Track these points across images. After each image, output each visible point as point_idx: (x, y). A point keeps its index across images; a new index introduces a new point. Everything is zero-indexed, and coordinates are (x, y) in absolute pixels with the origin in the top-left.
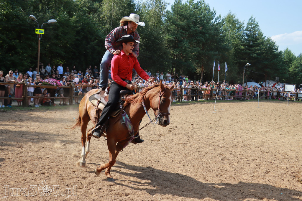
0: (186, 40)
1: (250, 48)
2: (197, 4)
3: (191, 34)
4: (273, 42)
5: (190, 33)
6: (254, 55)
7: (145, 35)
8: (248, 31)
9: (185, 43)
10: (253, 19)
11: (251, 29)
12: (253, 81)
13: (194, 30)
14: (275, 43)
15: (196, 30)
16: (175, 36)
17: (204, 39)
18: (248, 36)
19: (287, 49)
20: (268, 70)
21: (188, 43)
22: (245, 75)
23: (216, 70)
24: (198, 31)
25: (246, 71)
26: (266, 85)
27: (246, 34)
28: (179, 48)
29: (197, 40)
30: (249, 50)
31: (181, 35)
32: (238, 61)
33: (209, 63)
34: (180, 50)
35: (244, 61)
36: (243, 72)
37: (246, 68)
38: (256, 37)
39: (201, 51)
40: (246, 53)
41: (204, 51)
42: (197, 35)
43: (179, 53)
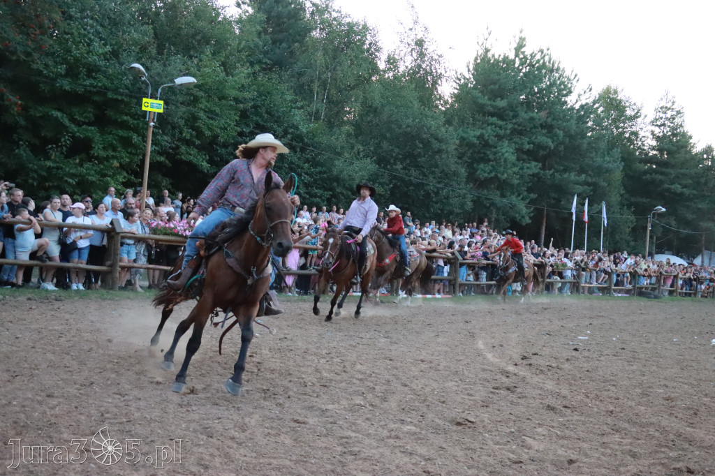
0: (507, 142)
1: (664, 170)
2: (533, 56)
3: (520, 128)
5: (516, 126)
6: (673, 187)
7: (410, 127)
8: (657, 125)
9: (504, 151)
10: (670, 97)
11: (666, 122)
12: (666, 252)
13: (527, 118)
15: (532, 119)
16: (478, 133)
17: (552, 142)
18: (658, 139)
20: (710, 224)
21: (512, 150)
22: (651, 237)
23: (580, 222)
24: (537, 120)
25: (652, 226)
26: (703, 262)
27: (653, 133)
28: (491, 163)
29: (533, 143)
30: (662, 173)
31: (494, 132)
32: (633, 199)
33: (562, 203)
34: (492, 166)
35: (648, 200)
36: (646, 227)
37: (653, 217)
38: (677, 141)
39: (542, 172)
40: (652, 182)
41: (551, 172)
42: (533, 130)
43: (489, 173)
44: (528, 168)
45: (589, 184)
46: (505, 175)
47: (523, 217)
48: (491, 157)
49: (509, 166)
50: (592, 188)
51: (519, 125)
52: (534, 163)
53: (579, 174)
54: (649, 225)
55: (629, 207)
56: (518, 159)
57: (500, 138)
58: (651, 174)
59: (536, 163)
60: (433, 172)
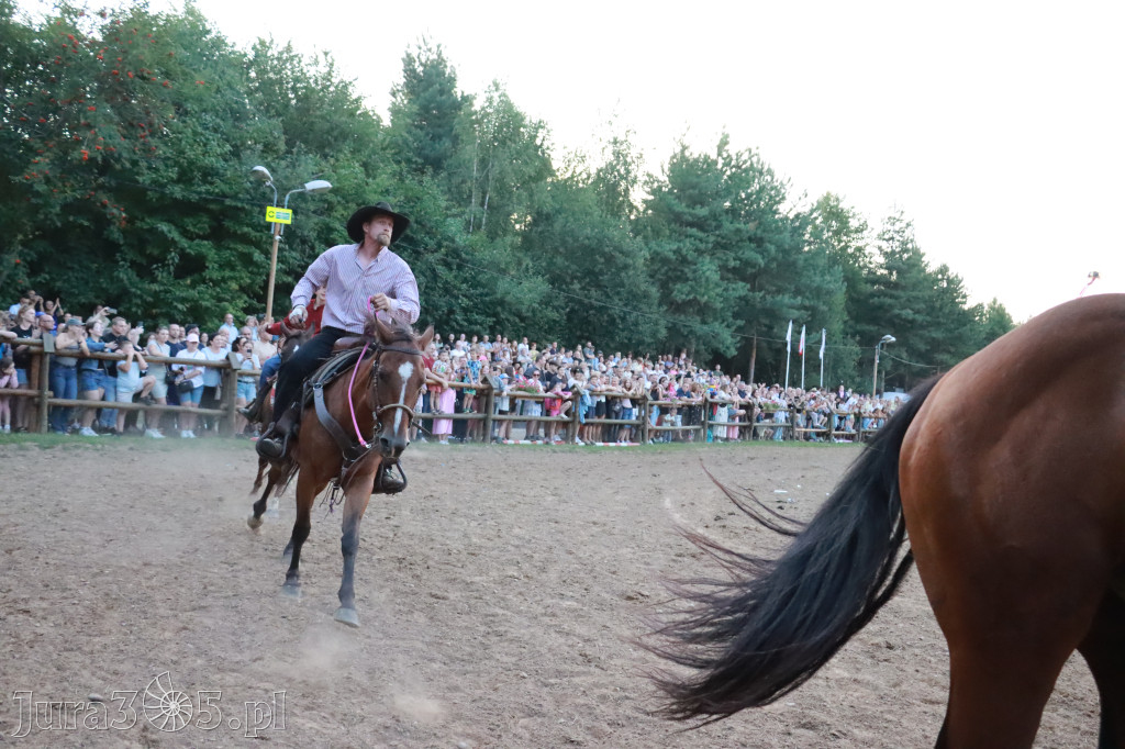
0: (709, 257)
1: (894, 292)
2: (739, 156)
3: (725, 241)
4: (957, 276)
5: (719, 239)
6: (904, 312)
7: (588, 239)
8: (884, 239)
9: (705, 268)
11: (895, 236)
12: (897, 389)
13: (733, 229)
14: (960, 282)
15: (738, 230)
16: (675, 247)
17: (763, 258)
18: (886, 254)
19: (995, 302)
20: (946, 357)
21: (714, 268)
22: (879, 372)
23: (796, 355)
24: (744, 232)
25: (880, 359)
27: (880, 248)
28: (690, 282)
29: (740, 260)
30: (891, 296)
31: (694, 245)
32: (858, 327)
33: (775, 330)
34: (691, 287)
35: (876, 328)
36: (874, 360)
37: (882, 348)
38: (909, 259)
39: (751, 294)
40: (880, 307)
41: (761, 294)
42: (740, 244)
43: (687, 295)
44: (734, 289)
45: (806, 308)
46: (706, 297)
47: (728, 348)
48: (690, 275)
49: (711, 286)
50: (810, 313)
51: (723, 238)
52: (741, 284)
53: (795, 297)
54: (877, 357)
55: (853, 336)
56: (722, 278)
57: (700, 252)
58: (879, 297)
59: (744, 284)
60: (618, 293)
